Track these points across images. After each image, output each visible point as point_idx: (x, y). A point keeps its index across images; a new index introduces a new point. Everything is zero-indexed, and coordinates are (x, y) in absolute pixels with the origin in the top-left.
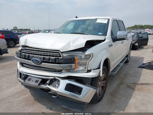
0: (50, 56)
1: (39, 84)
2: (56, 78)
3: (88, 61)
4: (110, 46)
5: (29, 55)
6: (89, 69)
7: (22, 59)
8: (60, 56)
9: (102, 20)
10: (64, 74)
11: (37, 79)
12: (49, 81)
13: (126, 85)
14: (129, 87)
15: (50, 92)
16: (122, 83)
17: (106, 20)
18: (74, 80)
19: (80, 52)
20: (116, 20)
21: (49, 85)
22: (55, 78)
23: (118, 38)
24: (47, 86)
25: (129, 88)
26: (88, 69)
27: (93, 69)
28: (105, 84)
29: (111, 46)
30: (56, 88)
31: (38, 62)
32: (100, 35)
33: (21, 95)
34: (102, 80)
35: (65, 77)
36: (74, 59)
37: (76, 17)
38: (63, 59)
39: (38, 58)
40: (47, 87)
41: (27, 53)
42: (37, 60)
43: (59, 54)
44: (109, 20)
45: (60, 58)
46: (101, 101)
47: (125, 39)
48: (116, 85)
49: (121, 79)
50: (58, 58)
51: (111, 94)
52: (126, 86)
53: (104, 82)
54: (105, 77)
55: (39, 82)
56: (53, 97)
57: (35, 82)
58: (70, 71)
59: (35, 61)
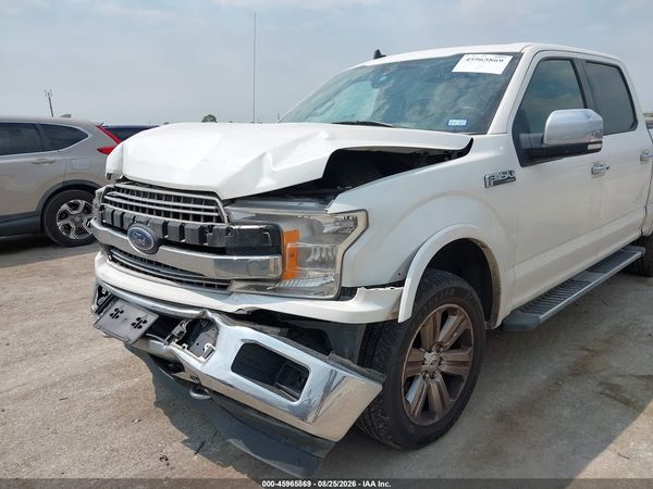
0: (186, 217)
1: (144, 337)
2: (210, 314)
3: (341, 248)
4: (497, 183)
5: (124, 213)
6: (347, 284)
7: (106, 229)
8: (219, 220)
9: (480, 61)
10: (237, 302)
11: (141, 314)
12: (184, 326)
13: (601, 384)
14: (612, 392)
15: (181, 375)
16: (578, 372)
17: (502, 57)
18: (277, 330)
19: (306, 204)
20: (571, 60)
21: (179, 343)
22: (204, 313)
23: (547, 142)
24: (170, 347)
25: (609, 396)
26: (344, 285)
27: (367, 287)
28: (464, 363)
29: (502, 180)
30: (201, 358)
31: (148, 241)
32: (456, 130)
33: (118, 375)
34: (448, 344)
35: (241, 312)
36: (276, 233)
37: (378, 55)
38: (228, 230)
39: (147, 225)
40: (171, 352)
41: (120, 205)
42: (144, 235)
43: (217, 211)
44: (517, 57)
45: (218, 225)
46: (436, 444)
47: (590, 147)
48: (545, 377)
49: (586, 353)
50: (211, 228)
51: (502, 416)
52: (600, 389)
53: (462, 355)
54: (466, 331)
55: (145, 327)
56: (190, 396)
57: (133, 324)
58: (263, 289)
59: (139, 238)
